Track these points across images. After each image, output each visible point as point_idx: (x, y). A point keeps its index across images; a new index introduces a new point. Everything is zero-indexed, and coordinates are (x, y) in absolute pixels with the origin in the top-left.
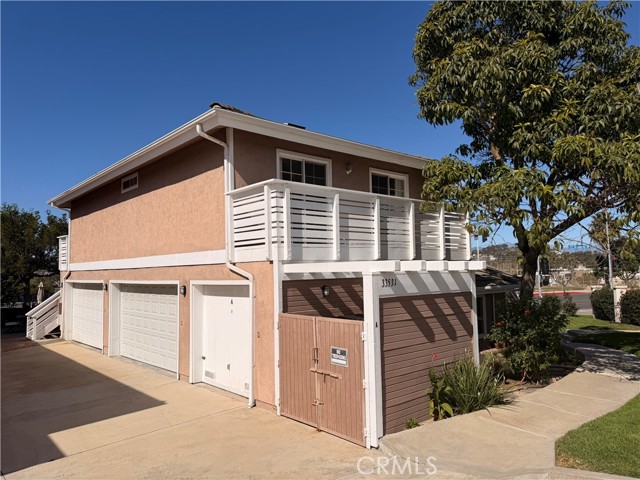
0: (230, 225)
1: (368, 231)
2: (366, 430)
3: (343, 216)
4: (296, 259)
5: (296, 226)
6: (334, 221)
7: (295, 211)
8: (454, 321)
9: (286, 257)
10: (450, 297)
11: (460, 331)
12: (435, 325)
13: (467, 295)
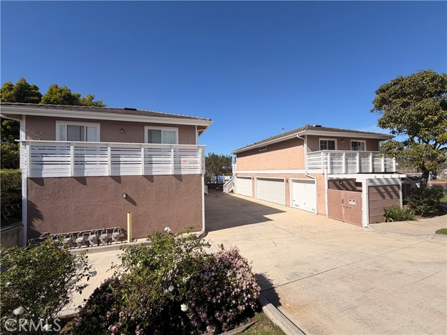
0: (306, 162)
1: (355, 163)
2: (363, 222)
3: (346, 159)
4: (332, 173)
5: (332, 163)
6: (343, 161)
7: (331, 159)
8: (393, 194)
9: (329, 173)
10: (391, 186)
11: (395, 197)
12: (386, 195)
13: (398, 186)
